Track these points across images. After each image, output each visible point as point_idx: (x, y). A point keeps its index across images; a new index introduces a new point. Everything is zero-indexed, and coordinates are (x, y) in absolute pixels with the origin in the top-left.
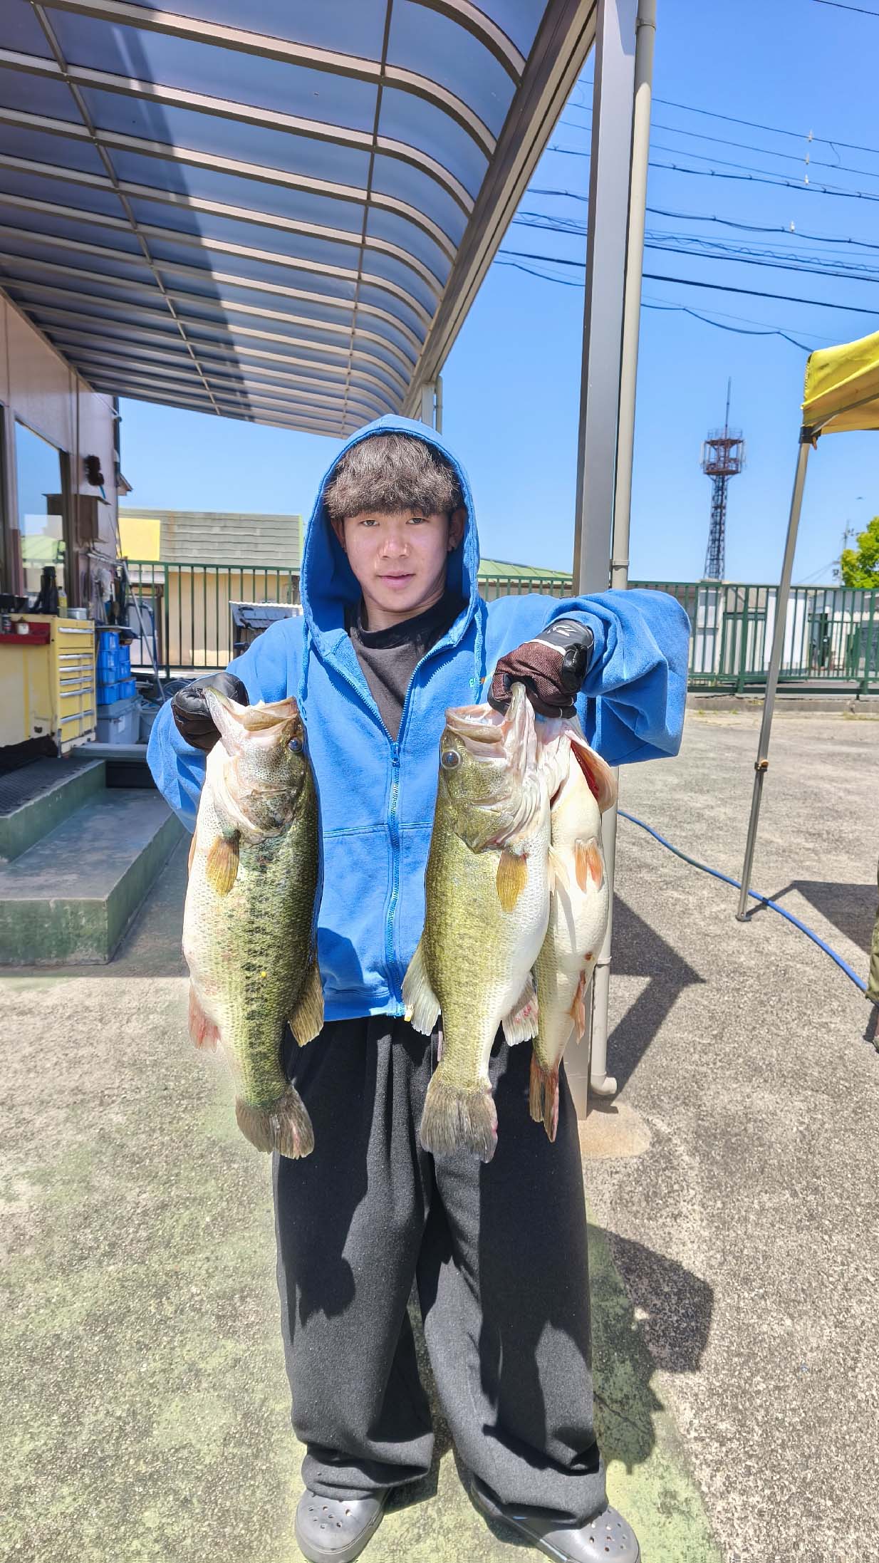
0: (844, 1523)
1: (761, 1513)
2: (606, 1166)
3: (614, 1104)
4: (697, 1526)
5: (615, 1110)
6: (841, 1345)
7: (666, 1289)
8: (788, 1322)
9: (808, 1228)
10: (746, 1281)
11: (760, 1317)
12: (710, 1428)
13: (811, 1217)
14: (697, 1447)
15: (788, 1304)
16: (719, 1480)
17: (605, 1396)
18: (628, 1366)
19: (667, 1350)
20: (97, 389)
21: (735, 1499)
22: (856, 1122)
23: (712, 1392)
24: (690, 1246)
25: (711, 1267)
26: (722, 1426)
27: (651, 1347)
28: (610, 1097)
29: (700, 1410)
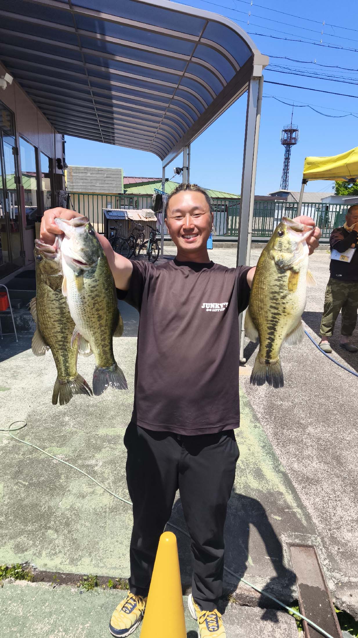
0: (288, 430)
1: (273, 428)
2: (243, 377)
3: (245, 365)
4: (261, 429)
5: (245, 366)
6: (292, 406)
7: (256, 397)
8: (282, 402)
9: (288, 388)
10: (273, 396)
11: (276, 402)
12: (264, 417)
13: (289, 386)
14: (262, 420)
15: (281, 400)
16: (265, 424)
17: (243, 413)
18: (248, 409)
19: (256, 407)
20: (59, 133)
21: (268, 426)
22: (303, 368)
23: (265, 412)
24: (262, 390)
25: (266, 394)
26: (266, 417)
27: (253, 406)
28: (244, 363)
29: (262, 415)
